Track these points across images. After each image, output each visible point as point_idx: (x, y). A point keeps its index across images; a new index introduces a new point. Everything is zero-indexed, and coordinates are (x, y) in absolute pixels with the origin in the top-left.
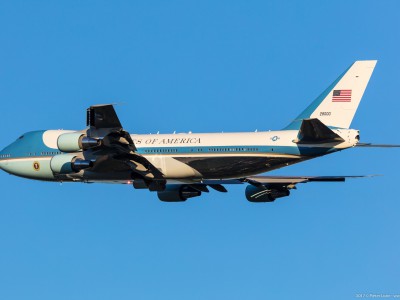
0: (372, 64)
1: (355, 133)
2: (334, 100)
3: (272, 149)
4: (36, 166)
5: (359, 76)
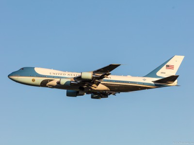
2: (166, 68)
4: (33, 80)
5: (177, 61)
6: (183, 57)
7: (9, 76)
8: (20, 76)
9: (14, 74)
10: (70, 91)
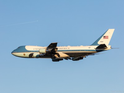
0: (113, 30)
1: (110, 46)
2: (104, 38)
3: (89, 50)
4: (24, 55)
5: (110, 33)
6: (114, 30)
7: (12, 53)
8: (17, 52)
9: (15, 51)
10: (53, 59)
